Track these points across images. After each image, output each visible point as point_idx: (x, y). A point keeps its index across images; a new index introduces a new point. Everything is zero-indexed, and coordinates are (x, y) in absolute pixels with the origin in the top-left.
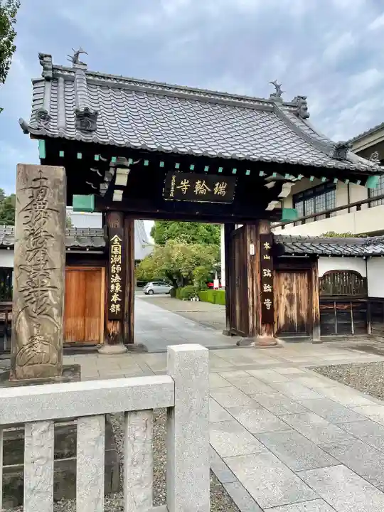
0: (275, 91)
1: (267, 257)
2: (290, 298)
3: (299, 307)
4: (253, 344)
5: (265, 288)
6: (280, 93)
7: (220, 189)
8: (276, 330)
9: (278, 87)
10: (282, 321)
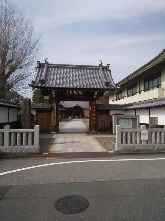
0: (101, 63)
1: (94, 110)
2: (102, 121)
3: (105, 124)
4: (90, 133)
5: (94, 118)
6: (102, 63)
7: (80, 93)
8: (97, 130)
9: (101, 62)
10: (100, 127)
